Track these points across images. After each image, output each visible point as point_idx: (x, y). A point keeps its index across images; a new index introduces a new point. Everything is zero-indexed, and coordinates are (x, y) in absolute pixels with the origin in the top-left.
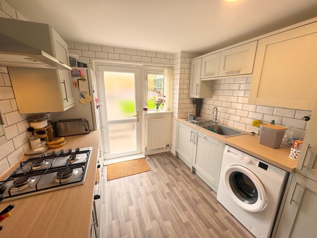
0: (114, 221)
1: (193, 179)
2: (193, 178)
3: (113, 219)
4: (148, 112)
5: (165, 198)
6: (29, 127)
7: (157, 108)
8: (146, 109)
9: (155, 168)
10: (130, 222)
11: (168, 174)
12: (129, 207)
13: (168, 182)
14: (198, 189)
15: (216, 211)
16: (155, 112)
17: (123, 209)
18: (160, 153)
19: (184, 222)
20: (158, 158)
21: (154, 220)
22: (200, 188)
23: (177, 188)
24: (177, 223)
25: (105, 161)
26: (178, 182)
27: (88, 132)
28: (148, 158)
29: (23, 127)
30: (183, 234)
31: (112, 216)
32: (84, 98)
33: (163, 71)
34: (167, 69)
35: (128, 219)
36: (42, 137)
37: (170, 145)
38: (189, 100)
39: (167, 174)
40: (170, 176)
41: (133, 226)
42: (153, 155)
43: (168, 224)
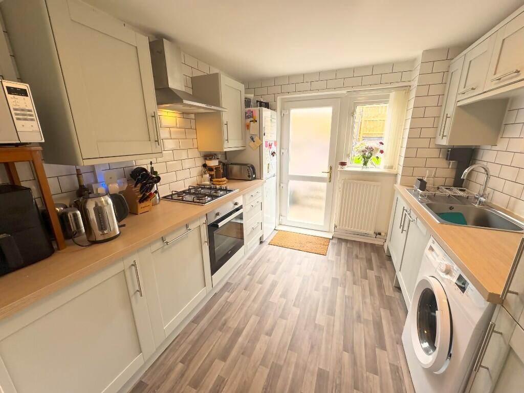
0: (248, 277)
1: (386, 296)
2: (387, 294)
3: (249, 274)
4: (346, 168)
5: (316, 289)
6: (204, 163)
7: (365, 164)
8: (343, 164)
9: (334, 254)
10: (260, 285)
11: (348, 270)
12: (269, 275)
13: (338, 278)
14: (382, 310)
15: (384, 348)
16: (359, 169)
17: (264, 272)
18: (359, 242)
19: (316, 322)
20: (351, 246)
21: (284, 298)
22: (388, 311)
23: (345, 290)
24: (306, 317)
25: (281, 226)
26: (354, 286)
27: (251, 179)
28: (335, 241)
29: (200, 162)
30: (305, 329)
31: (250, 272)
32: (254, 141)
33: (388, 96)
34: (394, 93)
35: (261, 282)
36: (211, 173)
37: (383, 234)
38: (437, 151)
39: (346, 269)
40: (348, 273)
41: (260, 289)
42: (346, 241)
43: (297, 311)
